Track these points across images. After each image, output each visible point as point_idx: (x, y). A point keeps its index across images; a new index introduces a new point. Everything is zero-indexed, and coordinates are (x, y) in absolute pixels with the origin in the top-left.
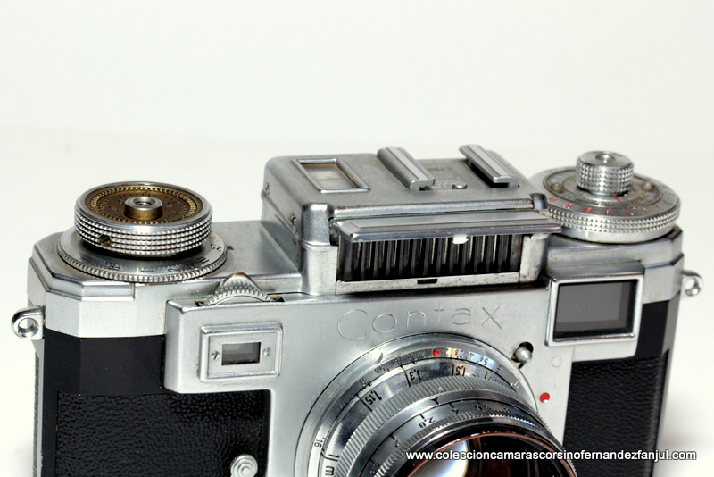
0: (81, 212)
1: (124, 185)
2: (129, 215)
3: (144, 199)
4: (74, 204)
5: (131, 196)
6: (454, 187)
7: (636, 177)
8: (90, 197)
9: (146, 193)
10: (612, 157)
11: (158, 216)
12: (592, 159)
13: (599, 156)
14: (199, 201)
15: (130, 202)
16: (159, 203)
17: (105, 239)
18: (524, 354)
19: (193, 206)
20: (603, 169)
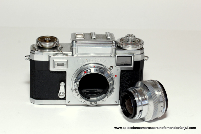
0: (37, 41)
1: (44, 36)
2: (45, 41)
3: (48, 38)
4: (36, 40)
5: (45, 38)
6: (100, 39)
7: (136, 38)
8: (38, 38)
9: (47, 38)
10: (131, 35)
11: (50, 41)
12: (128, 36)
13: (129, 35)
14: (57, 39)
15: (45, 39)
16: (50, 39)
17: (42, 45)
18: (111, 68)
19: (56, 39)
20: (130, 37)
